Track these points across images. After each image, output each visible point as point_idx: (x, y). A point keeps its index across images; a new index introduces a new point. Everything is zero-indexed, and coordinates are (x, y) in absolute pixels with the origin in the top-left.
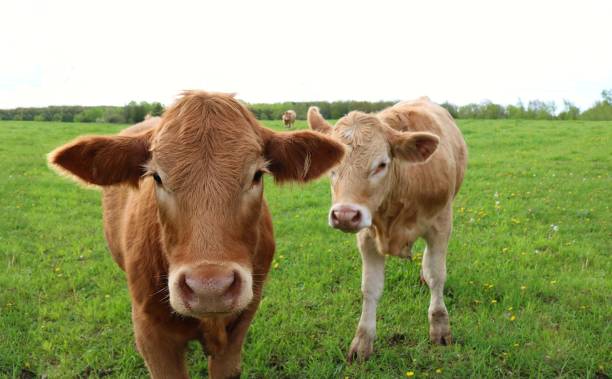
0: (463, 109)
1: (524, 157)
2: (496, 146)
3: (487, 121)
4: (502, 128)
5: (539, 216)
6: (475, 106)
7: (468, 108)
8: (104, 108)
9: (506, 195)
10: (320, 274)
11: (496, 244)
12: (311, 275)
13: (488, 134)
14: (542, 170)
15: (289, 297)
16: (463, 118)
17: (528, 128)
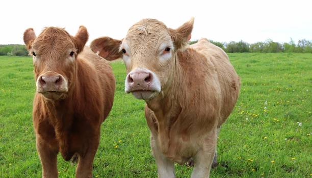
0: (253, 46)
1: (289, 78)
2: (272, 71)
3: (268, 54)
4: (278, 58)
5: (292, 117)
6: (261, 44)
7: (256, 45)
8: (12, 46)
9: (273, 103)
10: (144, 152)
11: (260, 135)
12: (138, 153)
13: (267, 63)
14: (300, 87)
15: (123, 166)
16: (253, 52)
17: (296, 59)
